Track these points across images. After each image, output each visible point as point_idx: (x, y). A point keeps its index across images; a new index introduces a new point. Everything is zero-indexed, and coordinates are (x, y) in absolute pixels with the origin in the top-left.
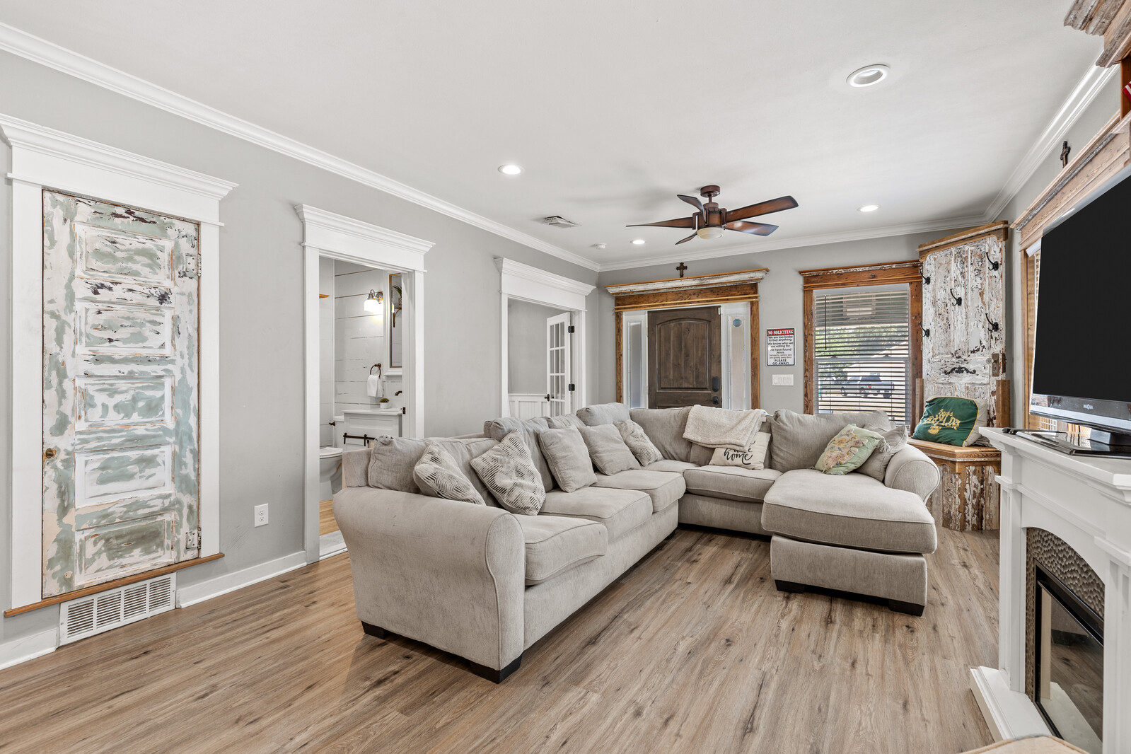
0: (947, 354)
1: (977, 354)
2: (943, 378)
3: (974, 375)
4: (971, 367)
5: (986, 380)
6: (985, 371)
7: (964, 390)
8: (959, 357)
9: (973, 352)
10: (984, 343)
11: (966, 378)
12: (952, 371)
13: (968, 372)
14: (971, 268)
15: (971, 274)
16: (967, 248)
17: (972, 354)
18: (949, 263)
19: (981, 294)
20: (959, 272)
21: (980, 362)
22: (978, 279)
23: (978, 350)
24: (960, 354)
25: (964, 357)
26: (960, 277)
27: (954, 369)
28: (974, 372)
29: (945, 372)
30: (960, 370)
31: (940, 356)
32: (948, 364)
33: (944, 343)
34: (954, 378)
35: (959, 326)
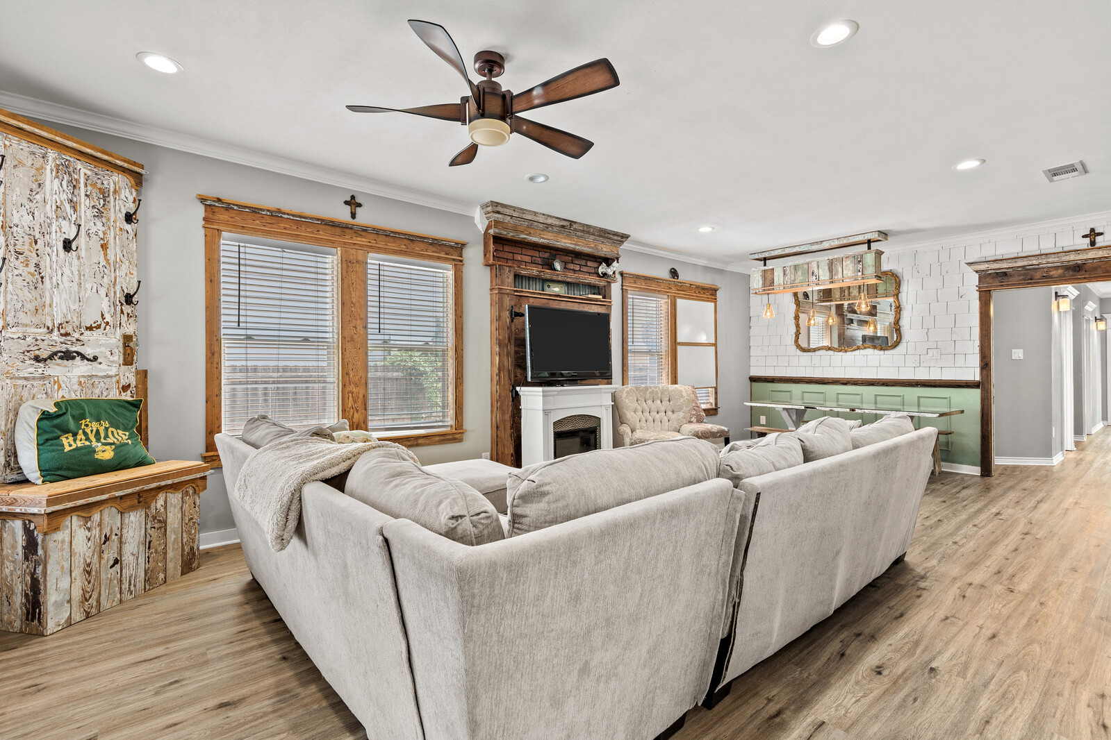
0: (37, 326)
1: (95, 333)
2: (30, 369)
3: (95, 364)
4: (89, 351)
5: (113, 371)
6: (112, 358)
7: (76, 387)
8: (67, 334)
9: (90, 328)
10: (108, 318)
11: (80, 368)
12: (51, 357)
13: (83, 357)
14: (84, 203)
15: (86, 212)
16: (79, 166)
17: (88, 332)
18: (40, 170)
19: (104, 247)
20: (64, 197)
21: (105, 344)
22: (99, 224)
23: (99, 327)
24: (69, 329)
25: (77, 335)
26: (68, 206)
27: (55, 353)
28: (95, 358)
29: (37, 359)
30: (68, 356)
31: (20, 329)
32: (42, 345)
33: (30, 306)
34: (56, 369)
35: (67, 284)
